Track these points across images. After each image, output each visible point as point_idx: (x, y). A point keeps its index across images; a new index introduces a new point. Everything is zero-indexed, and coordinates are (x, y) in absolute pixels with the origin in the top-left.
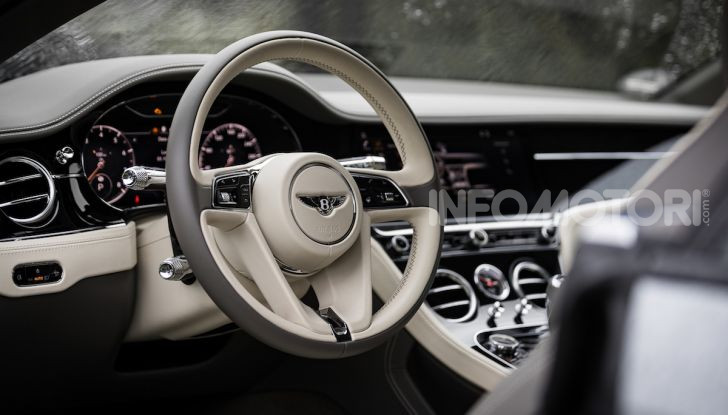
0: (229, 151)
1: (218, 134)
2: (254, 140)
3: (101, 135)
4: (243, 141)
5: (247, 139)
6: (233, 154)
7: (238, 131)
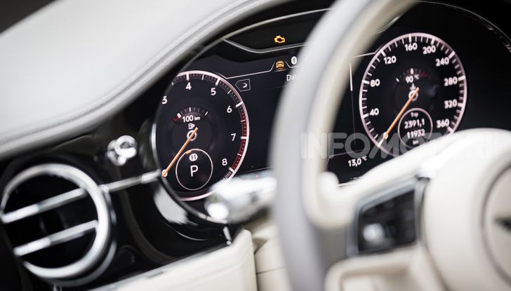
0: (409, 79)
1: (389, 54)
2: (453, 53)
3: (189, 87)
4: (433, 57)
5: (440, 54)
6: (416, 83)
7: (423, 43)
